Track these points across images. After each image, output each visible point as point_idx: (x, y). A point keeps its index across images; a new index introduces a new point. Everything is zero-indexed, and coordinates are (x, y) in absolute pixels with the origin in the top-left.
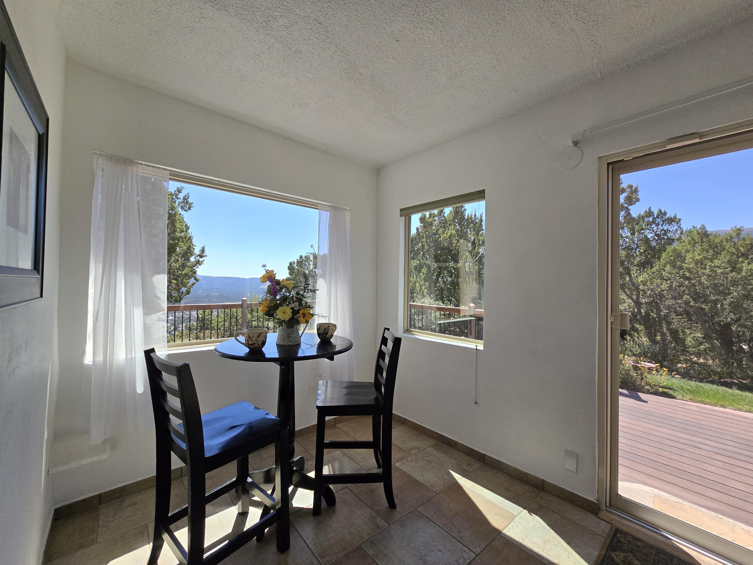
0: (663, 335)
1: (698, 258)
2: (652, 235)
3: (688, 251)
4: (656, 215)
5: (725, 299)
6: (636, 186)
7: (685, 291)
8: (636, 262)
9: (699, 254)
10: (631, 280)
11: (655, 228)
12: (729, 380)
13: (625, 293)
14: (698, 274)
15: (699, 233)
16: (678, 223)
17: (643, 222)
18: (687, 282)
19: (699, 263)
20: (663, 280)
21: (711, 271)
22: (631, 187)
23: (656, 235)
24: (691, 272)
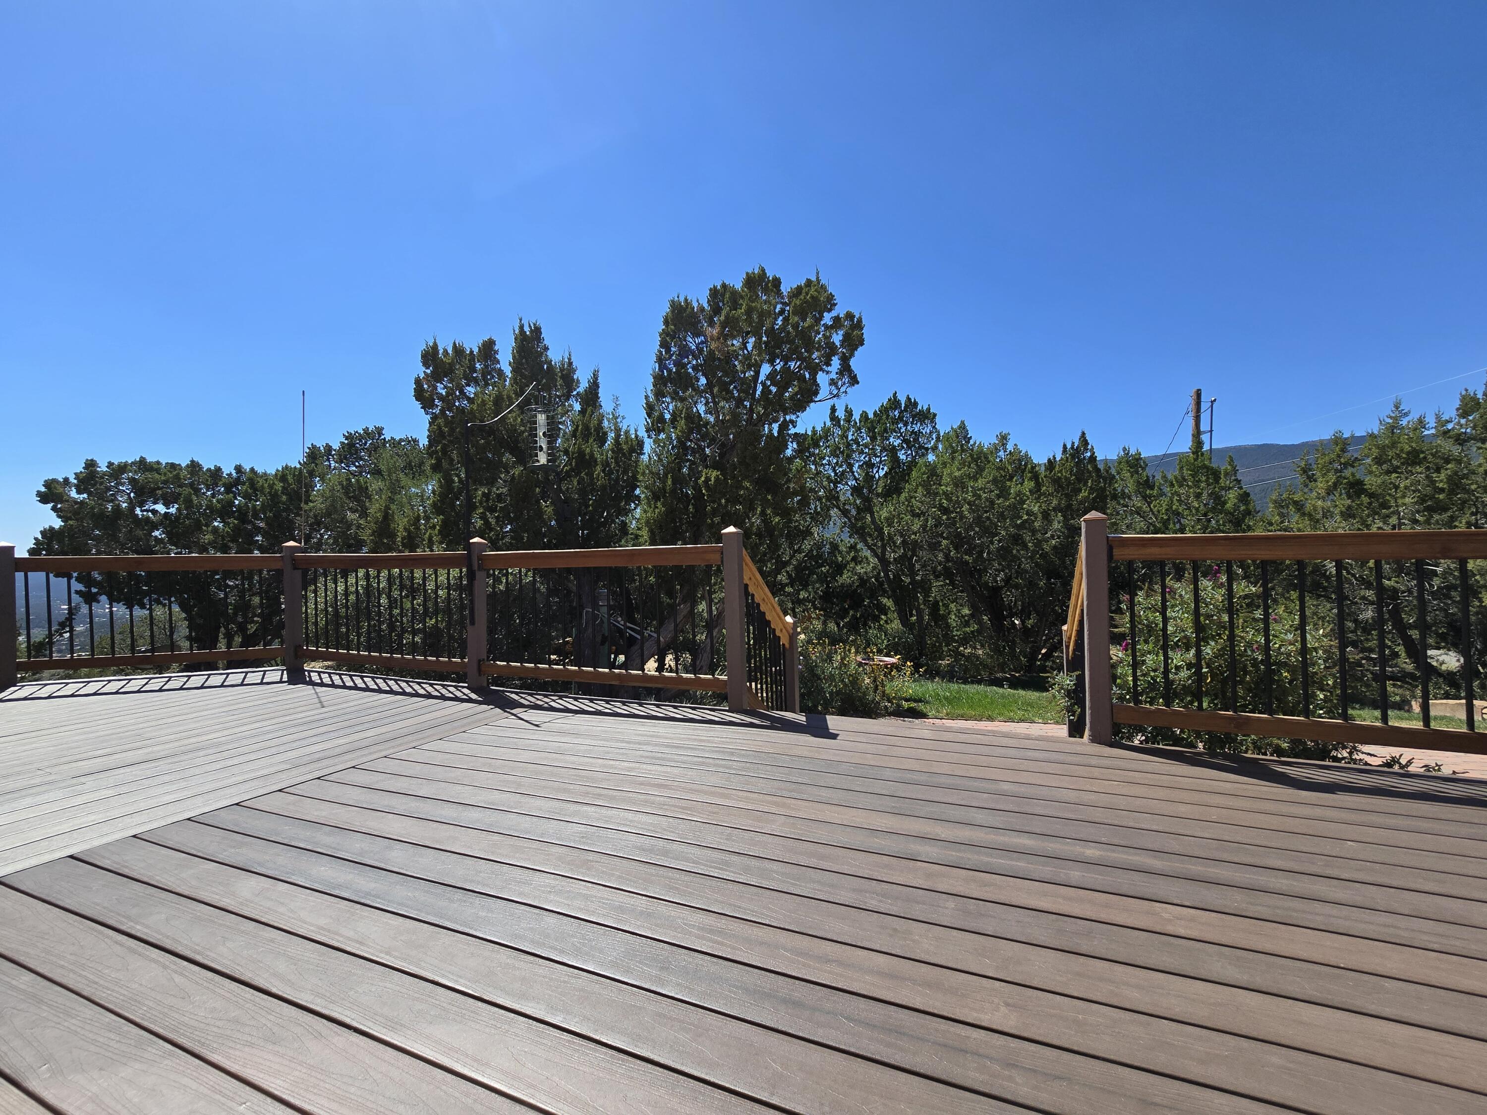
0: (920, 613)
1: (957, 474)
2: (899, 441)
3: (945, 464)
4: (903, 405)
5: (992, 542)
6: (857, 316)
7: (943, 533)
8: (880, 490)
9: (959, 470)
10: (873, 521)
11: (903, 430)
12: (999, 675)
13: (866, 544)
14: (958, 502)
15: (957, 437)
16: (932, 422)
17: (887, 419)
18: (945, 517)
19: (959, 483)
20: (915, 515)
21: (973, 496)
22: (850, 316)
23: (904, 441)
24: (949, 499)
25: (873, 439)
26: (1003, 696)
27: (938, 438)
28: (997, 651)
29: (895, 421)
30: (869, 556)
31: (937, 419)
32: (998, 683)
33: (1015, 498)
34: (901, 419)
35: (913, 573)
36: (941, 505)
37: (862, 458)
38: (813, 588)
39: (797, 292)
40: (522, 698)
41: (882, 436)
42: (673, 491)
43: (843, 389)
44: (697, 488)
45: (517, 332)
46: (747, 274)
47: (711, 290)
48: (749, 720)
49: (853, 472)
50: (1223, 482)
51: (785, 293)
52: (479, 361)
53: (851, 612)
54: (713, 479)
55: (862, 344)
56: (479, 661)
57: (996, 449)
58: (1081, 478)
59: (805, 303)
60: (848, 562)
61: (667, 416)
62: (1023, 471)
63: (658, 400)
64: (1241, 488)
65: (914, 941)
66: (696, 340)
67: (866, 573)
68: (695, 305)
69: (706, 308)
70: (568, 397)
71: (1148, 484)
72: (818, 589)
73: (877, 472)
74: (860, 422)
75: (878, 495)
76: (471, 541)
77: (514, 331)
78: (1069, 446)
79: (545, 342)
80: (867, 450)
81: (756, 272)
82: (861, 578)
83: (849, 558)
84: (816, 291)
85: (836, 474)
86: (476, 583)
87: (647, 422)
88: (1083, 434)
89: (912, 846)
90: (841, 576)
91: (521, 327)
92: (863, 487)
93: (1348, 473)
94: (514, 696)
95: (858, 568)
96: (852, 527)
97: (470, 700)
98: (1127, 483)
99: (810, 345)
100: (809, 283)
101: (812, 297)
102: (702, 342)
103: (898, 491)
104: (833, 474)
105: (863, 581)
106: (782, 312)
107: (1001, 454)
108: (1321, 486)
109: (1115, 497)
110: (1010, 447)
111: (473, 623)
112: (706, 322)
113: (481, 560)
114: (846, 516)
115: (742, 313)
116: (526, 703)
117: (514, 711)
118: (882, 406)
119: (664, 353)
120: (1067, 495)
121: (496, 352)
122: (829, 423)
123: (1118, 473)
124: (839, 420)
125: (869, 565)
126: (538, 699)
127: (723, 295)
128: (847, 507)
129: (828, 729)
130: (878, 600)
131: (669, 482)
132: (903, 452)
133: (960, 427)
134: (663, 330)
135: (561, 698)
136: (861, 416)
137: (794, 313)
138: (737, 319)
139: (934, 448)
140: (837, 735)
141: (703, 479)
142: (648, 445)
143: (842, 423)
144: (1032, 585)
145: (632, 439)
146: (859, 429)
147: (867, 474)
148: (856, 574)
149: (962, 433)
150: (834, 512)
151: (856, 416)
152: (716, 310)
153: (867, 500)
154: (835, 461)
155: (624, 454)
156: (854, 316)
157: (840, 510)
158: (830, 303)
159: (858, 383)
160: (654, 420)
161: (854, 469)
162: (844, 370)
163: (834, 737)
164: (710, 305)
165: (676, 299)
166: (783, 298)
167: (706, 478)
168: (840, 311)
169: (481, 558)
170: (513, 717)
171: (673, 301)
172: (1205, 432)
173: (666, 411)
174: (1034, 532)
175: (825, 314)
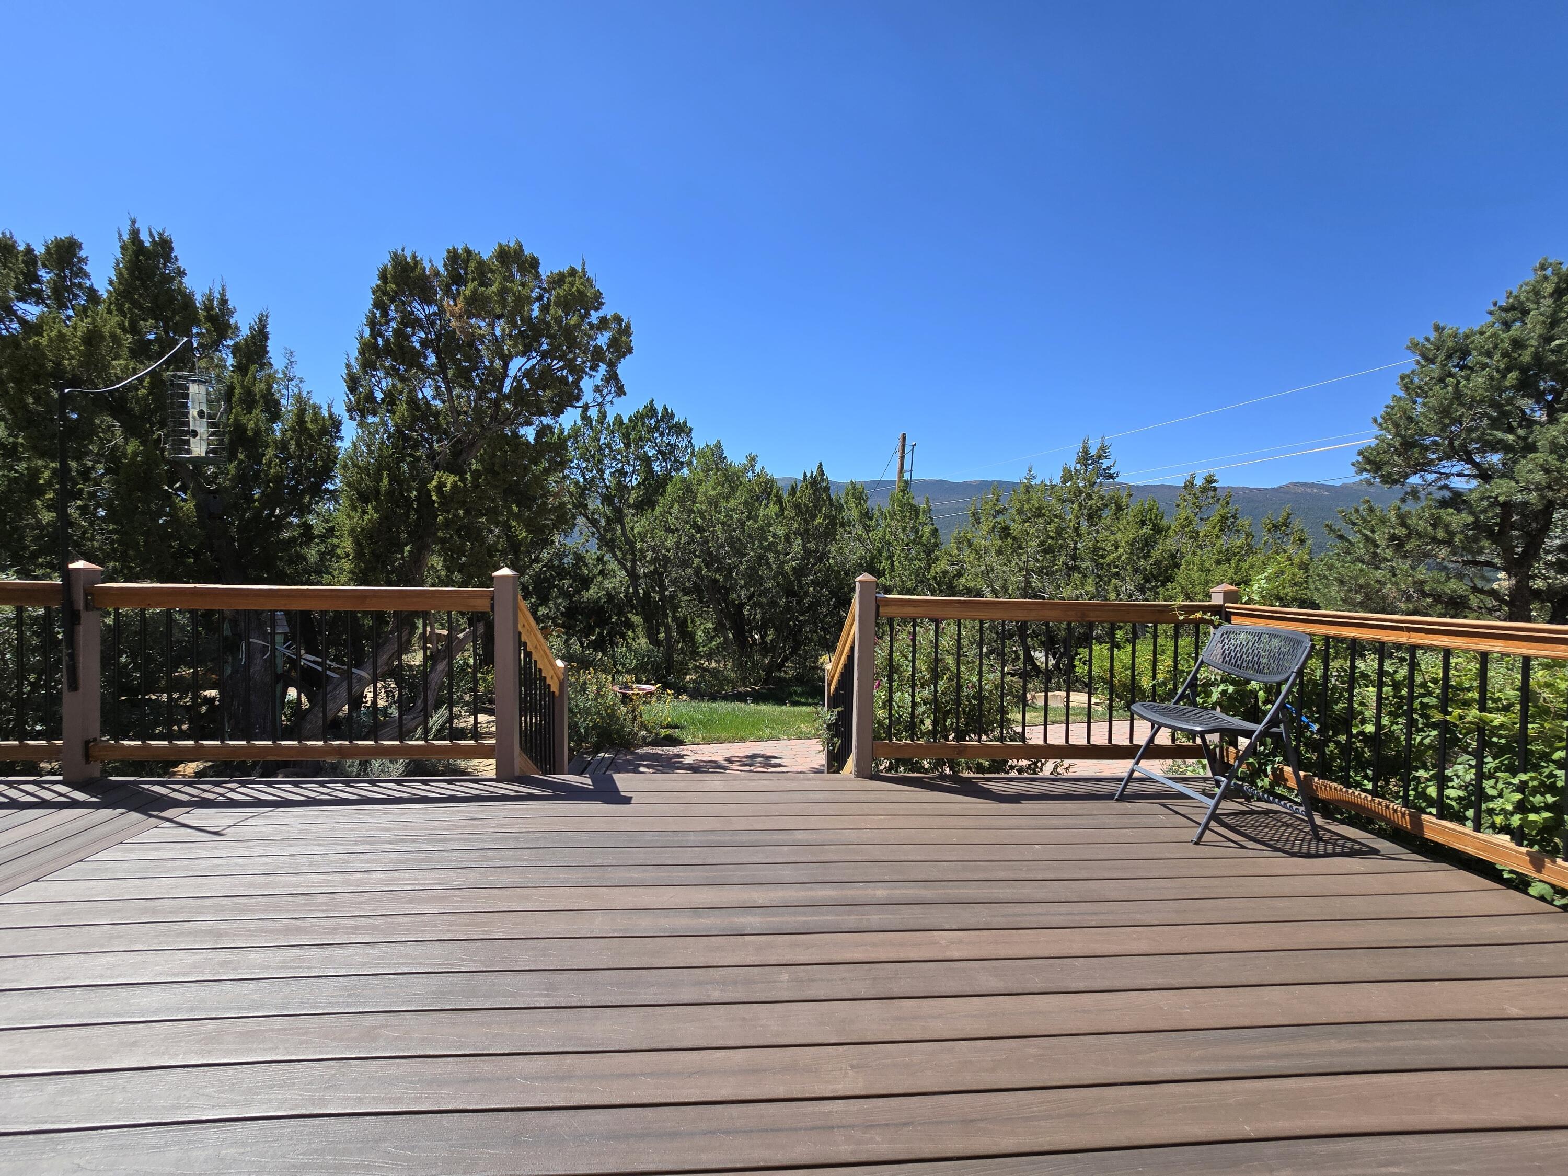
0: (668, 630)
1: (712, 493)
2: (654, 452)
3: (700, 482)
4: (660, 415)
5: (741, 563)
6: (626, 320)
7: (695, 551)
8: (631, 501)
9: (714, 489)
10: (624, 533)
11: (659, 440)
12: (741, 689)
13: (615, 555)
14: (711, 520)
15: (713, 455)
16: (688, 435)
17: (643, 426)
18: (699, 535)
19: (713, 503)
20: (669, 530)
21: (726, 516)
22: (618, 319)
23: (660, 452)
24: (703, 518)
25: (627, 446)
26: (751, 714)
27: (693, 452)
28: (740, 665)
29: (651, 430)
30: (616, 568)
31: (693, 434)
32: (742, 698)
33: (763, 521)
34: (657, 428)
35: (663, 588)
36: (695, 523)
37: (614, 465)
38: (555, 604)
39: (559, 280)
40: (174, 790)
41: (637, 444)
42: (390, 493)
43: (608, 398)
44: (424, 494)
45: (126, 237)
46: (500, 245)
47: (449, 252)
48: (526, 790)
49: (604, 480)
50: (922, 518)
51: (544, 277)
52: (44, 266)
53: (597, 630)
54: (449, 485)
55: (630, 353)
56: (87, 743)
57: (746, 469)
58: (817, 505)
59: (570, 295)
60: (595, 576)
61: (379, 395)
62: (769, 494)
63: (365, 372)
64: (933, 524)
65: (761, 1026)
66: (426, 308)
67: (614, 588)
68: (427, 266)
69: (442, 272)
70: (216, 344)
71: (867, 515)
72: (560, 604)
73: (630, 481)
74: (614, 425)
75: (629, 506)
76: (71, 566)
77: (120, 236)
78: (809, 475)
79: (180, 263)
80: (619, 457)
81: (512, 246)
82: (608, 594)
83: (596, 571)
84: (582, 284)
85: (585, 480)
86: (81, 629)
87: (349, 399)
88: (821, 464)
89: (736, 920)
90: (587, 591)
91: (135, 234)
92: (615, 496)
93: (1000, 518)
94: (157, 788)
95: (606, 582)
96: (602, 539)
97: (74, 804)
98: (852, 513)
99: (573, 343)
100: (573, 272)
101: (578, 291)
102: (435, 314)
103: (652, 504)
104: (581, 480)
105: (610, 597)
106: (540, 298)
107: (750, 474)
108: (984, 527)
109: (843, 525)
110: (758, 469)
111: (74, 685)
112: (441, 289)
113: (92, 594)
114: (594, 526)
115: (494, 292)
116: (184, 798)
117: (168, 813)
118: (638, 412)
119: (378, 315)
120: (805, 521)
121: (84, 260)
122: (579, 422)
123: (846, 503)
124: (591, 421)
125: (618, 580)
126: (205, 791)
127: (467, 262)
128: (596, 516)
129: (619, 792)
130: (627, 618)
131: (386, 481)
132: (658, 463)
133: (716, 446)
134: (377, 286)
135: (243, 784)
136: (615, 419)
137: (557, 304)
138: (488, 299)
139: (689, 463)
140: (631, 798)
141: (434, 483)
142: (350, 432)
143: (594, 423)
144: (773, 603)
145: (324, 418)
146: (613, 433)
147: (619, 483)
148: (603, 589)
149: (717, 453)
150: (580, 520)
151: (610, 419)
152: (458, 280)
153: (619, 512)
154: (584, 465)
155: (311, 436)
156: (622, 320)
157: (588, 519)
158: (597, 301)
159: (625, 394)
160: (359, 399)
161: (605, 476)
162: (611, 378)
163: (627, 801)
164: (447, 269)
165: (400, 252)
166: (541, 281)
167: (439, 482)
168: (607, 311)
169: (90, 592)
170: (168, 824)
171: (395, 254)
172: (907, 471)
173: (376, 388)
174: (777, 553)
175: (592, 312)
